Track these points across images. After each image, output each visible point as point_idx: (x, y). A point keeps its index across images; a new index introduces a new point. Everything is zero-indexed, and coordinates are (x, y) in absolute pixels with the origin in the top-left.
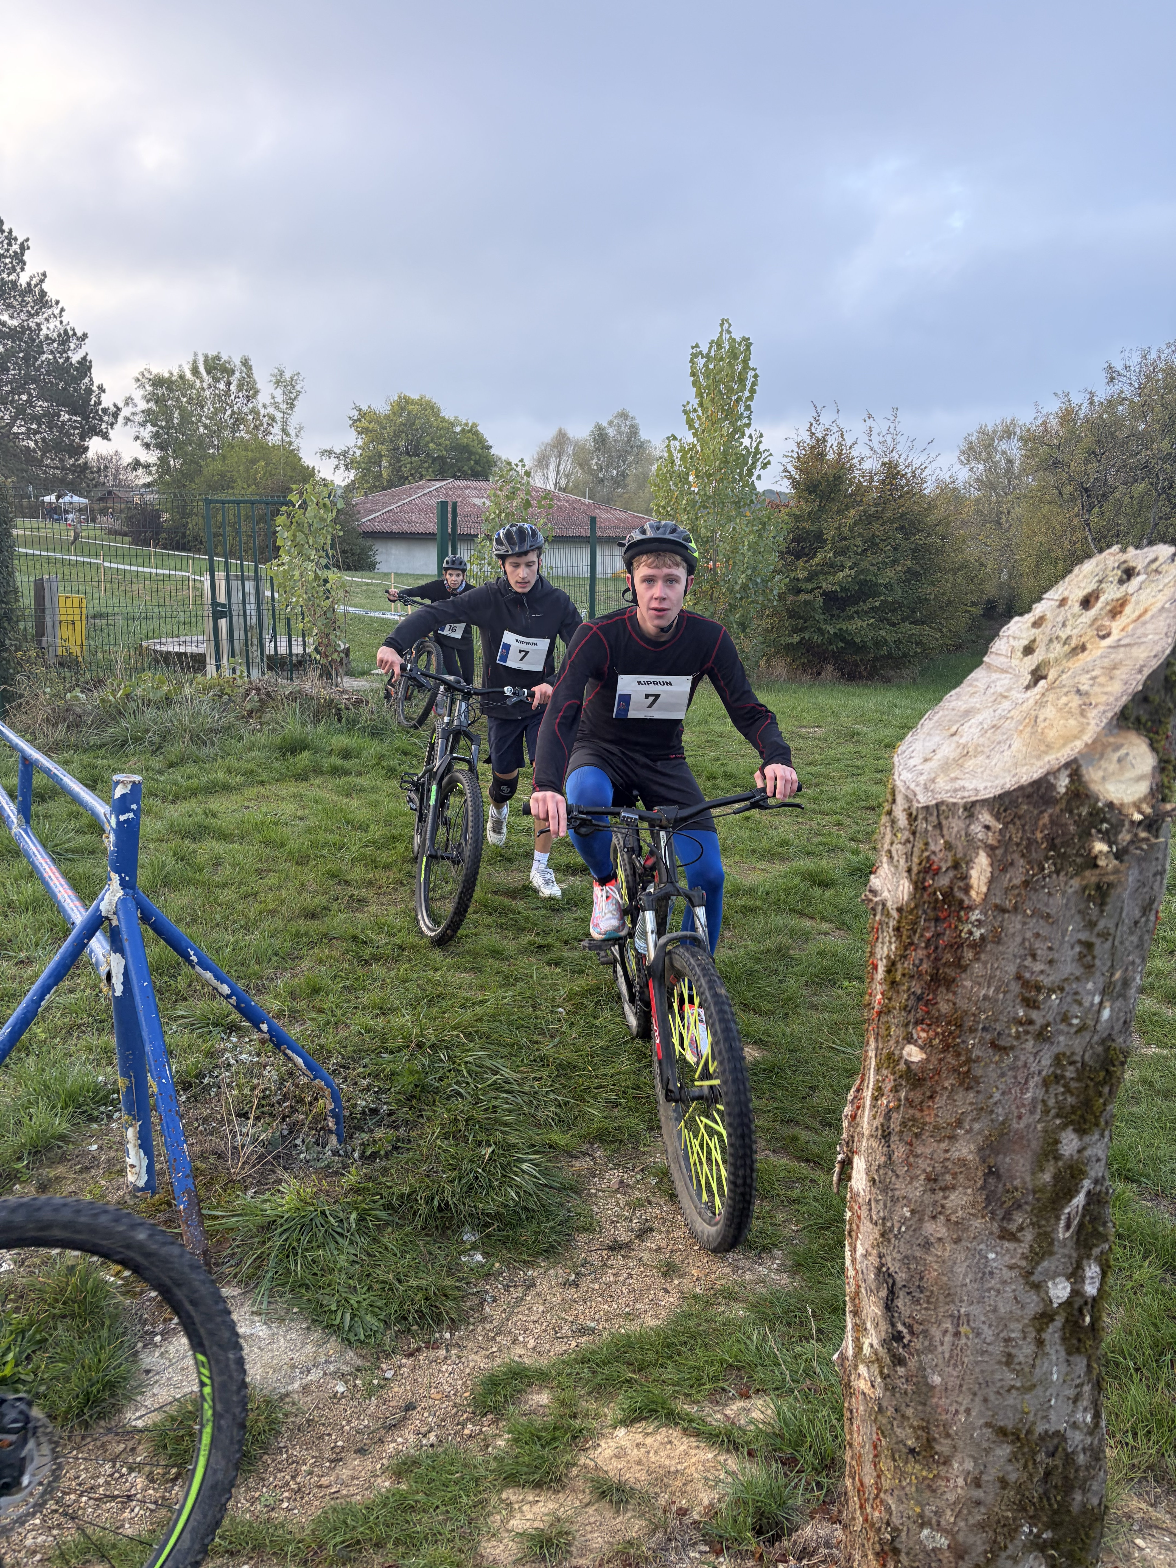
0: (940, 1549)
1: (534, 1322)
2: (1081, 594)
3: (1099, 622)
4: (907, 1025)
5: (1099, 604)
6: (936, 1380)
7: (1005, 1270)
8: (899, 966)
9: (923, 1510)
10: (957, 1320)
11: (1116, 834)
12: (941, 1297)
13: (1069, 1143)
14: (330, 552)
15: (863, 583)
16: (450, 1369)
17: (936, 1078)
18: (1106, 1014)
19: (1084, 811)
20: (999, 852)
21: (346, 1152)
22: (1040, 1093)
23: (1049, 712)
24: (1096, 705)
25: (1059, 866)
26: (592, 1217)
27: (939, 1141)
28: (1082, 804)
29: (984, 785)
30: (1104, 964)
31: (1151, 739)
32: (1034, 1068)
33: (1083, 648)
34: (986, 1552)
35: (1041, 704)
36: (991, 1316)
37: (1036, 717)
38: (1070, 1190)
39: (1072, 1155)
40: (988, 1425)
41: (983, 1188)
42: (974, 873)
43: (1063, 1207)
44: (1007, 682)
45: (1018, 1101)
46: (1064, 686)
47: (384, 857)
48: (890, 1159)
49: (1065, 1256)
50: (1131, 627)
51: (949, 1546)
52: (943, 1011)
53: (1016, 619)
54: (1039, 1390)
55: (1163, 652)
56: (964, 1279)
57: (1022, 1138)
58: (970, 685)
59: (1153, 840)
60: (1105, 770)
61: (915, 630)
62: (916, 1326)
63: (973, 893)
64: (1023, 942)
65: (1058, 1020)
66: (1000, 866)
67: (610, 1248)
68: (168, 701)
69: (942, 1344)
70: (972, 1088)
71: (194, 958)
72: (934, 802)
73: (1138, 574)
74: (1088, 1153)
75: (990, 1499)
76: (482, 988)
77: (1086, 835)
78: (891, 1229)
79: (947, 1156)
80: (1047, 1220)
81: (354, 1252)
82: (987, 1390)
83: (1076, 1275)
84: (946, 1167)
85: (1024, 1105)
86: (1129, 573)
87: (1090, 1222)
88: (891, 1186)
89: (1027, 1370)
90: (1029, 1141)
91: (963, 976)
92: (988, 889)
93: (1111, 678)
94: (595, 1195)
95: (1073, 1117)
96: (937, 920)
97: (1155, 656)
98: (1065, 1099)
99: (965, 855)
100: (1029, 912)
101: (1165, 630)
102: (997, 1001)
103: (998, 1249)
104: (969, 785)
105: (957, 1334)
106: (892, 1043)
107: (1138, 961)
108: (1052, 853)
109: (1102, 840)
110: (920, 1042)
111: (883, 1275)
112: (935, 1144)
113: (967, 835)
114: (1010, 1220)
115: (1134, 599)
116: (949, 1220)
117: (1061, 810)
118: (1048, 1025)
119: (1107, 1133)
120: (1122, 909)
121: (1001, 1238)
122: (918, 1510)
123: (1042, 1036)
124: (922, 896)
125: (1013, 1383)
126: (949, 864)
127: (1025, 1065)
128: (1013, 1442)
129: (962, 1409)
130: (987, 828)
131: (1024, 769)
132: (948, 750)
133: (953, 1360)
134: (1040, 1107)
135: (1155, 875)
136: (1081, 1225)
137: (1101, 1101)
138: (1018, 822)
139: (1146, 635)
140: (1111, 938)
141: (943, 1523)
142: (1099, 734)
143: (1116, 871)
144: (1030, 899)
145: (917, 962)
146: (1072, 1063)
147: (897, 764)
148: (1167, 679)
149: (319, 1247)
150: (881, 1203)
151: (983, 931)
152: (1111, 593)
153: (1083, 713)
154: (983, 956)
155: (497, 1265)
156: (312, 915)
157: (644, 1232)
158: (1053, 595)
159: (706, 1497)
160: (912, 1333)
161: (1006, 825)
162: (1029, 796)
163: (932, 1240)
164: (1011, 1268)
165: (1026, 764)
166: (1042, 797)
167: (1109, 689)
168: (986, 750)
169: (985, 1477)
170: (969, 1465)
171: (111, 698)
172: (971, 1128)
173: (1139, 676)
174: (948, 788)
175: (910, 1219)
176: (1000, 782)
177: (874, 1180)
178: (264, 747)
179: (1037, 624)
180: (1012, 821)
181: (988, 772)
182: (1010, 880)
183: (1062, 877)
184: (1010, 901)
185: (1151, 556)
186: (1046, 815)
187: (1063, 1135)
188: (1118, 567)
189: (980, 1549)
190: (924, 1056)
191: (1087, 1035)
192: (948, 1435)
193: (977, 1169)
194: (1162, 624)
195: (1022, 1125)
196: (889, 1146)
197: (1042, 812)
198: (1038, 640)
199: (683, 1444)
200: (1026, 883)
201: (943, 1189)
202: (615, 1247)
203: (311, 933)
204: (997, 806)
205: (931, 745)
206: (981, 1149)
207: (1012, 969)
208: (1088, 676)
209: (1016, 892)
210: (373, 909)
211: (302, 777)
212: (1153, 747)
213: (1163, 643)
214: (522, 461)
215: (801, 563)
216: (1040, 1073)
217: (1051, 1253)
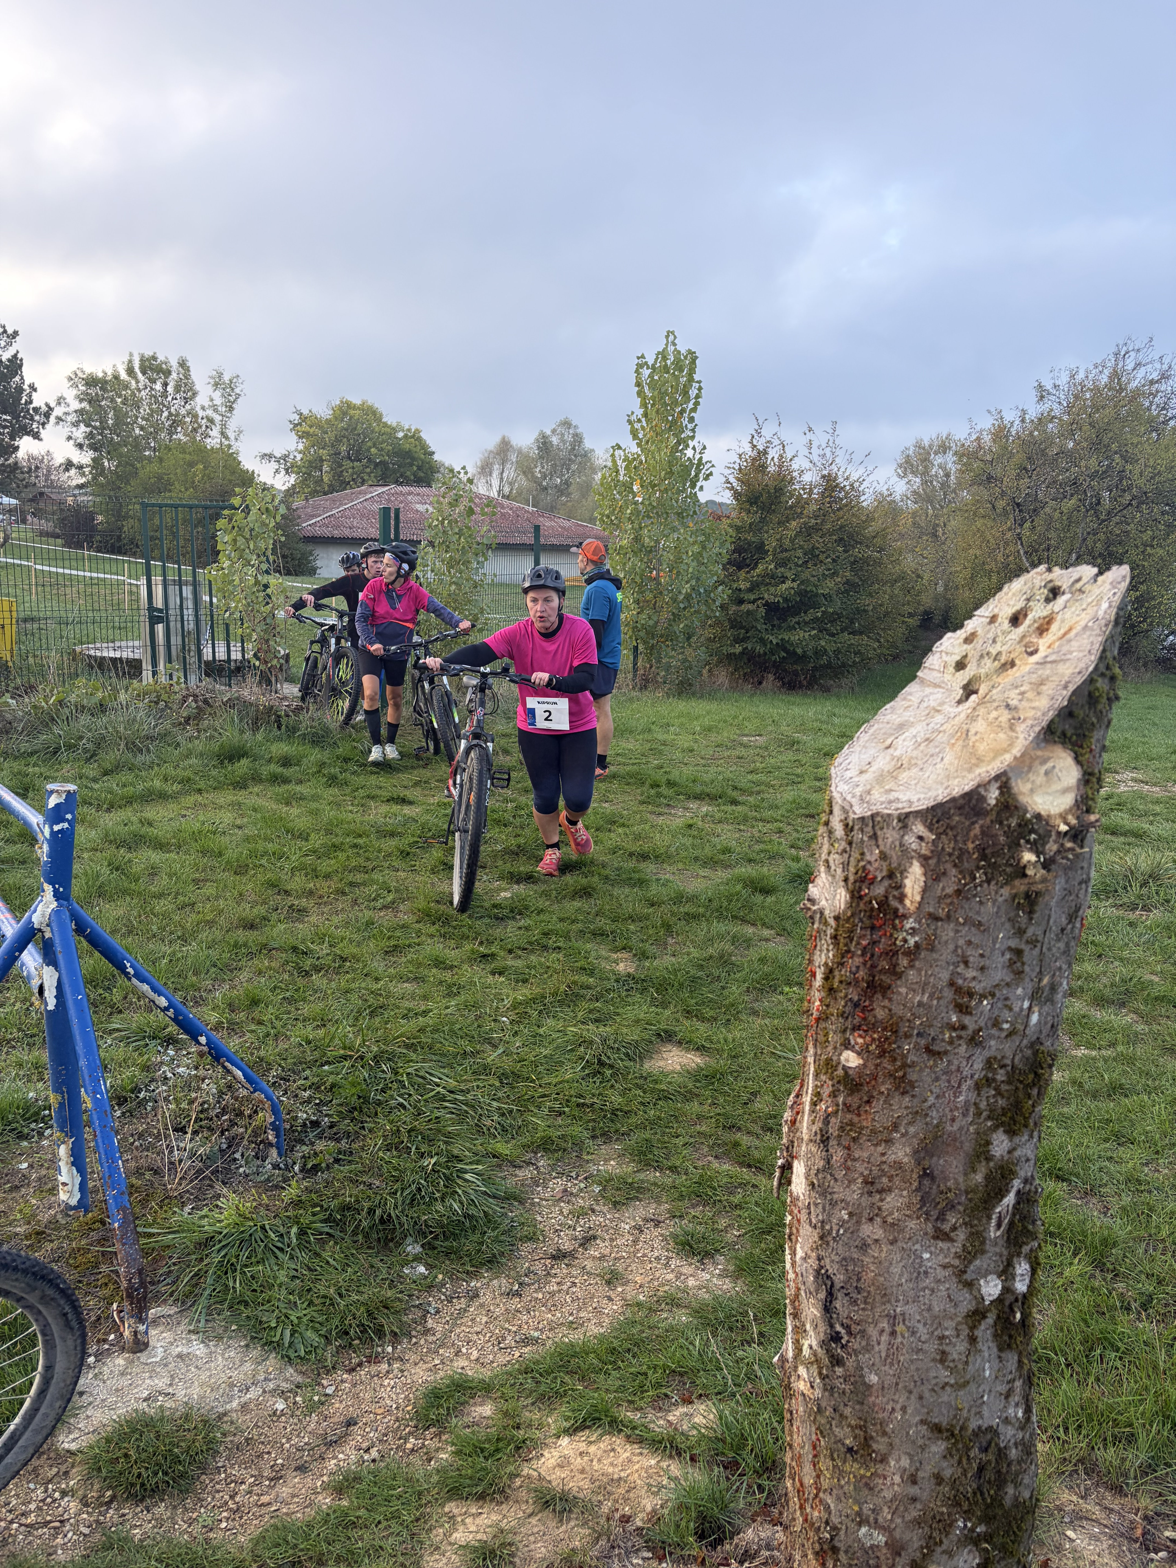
0: (877, 1546)
1: (477, 1333)
2: (1010, 611)
3: (1028, 639)
4: (844, 1031)
5: (1027, 622)
6: (873, 1379)
7: (939, 1270)
8: (836, 973)
9: (861, 1509)
10: (893, 1319)
11: (1044, 845)
12: (878, 1298)
13: (1000, 1144)
14: (271, 558)
15: (803, 593)
16: (392, 1383)
17: (873, 1082)
18: (1035, 1018)
19: (1014, 822)
20: (932, 862)
21: (286, 1165)
22: (973, 1096)
23: (980, 726)
24: (1025, 720)
25: (989, 876)
26: (535, 1226)
27: (876, 1145)
28: (1011, 816)
29: (917, 797)
30: (1033, 970)
31: (1076, 753)
32: (966, 1072)
33: (1013, 664)
34: (922, 1548)
35: (972, 718)
36: (925, 1314)
37: (968, 731)
38: (1000, 1190)
39: (1002, 1156)
40: (923, 1422)
41: (918, 1190)
42: (908, 882)
43: (994, 1207)
44: (939, 696)
45: (951, 1105)
46: (994, 701)
47: (325, 866)
48: (828, 1163)
49: (996, 1254)
50: (1057, 644)
51: (886, 1543)
52: (880, 1017)
53: (949, 635)
54: (972, 1387)
55: (1087, 668)
56: (900, 1279)
57: (955, 1140)
58: (905, 699)
59: (1078, 850)
60: (1033, 782)
61: (854, 640)
62: (853, 1326)
63: (907, 902)
64: (955, 950)
65: (989, 1025)
66: (934, 876)
67: (554, 1257)
68: (102, 708)
69: (879, 1344)
70: (907, 1092)
71: (130, 970)
72: (869, 813)
73: (1063, 593)
74: (1017, 1153)
75: (925, 1496)
76: (425, 998)
77: (1015, 845)
78: (830, 1232)
79: (884, 1159)
80: (980, 1221)
81: (294, 1267)
82: (923, 1388)
83: (1006, 1273)
84: (883, 1171)
85: (957, 1108)
86: (1055, 592)
87: (1020, 1220)
88: (830, 1190)
89: (960, 1366)
90: (961, 1142)
91: (899, 982)
92: (922, 898)
93: (1039, 693)
94: (539, 1203)
95: (1004, 1119)
96: (873, 928)
97: (1079, 673)
98: (996, 1101)
99: (899, 865)
100: (961, 920)
101: (1089, 647)
102: (930, 1007)
103: (933, 1249)
104: (903, 797)
105: (893, 1333)
106: (830, 1048)
107: (1064, 967)
108: (983, 863)
109: (1031, 850)
110: (857, 1047)
111: (822, 1276)
112: (872, 1148)
113: (901, 845)
114: (944, 1220)
115: (1059, 617)
116: (885, 1222)
117: (992, 821)
118: (980, 1030)
119: (1036, 1134)
120: (1049, 916)
121: (935, 1238)
122: (856, 1508)
123: (974, 1041)
124: (858, 905)
125: (946, 1380)
126: (884, 873)
127: (958, 1070)
128: (948, 1439)
129: (898, 1407)
130: (921, 838)
131: (956, 782)
132: (883, 763)
133: (890, 1358)
134: (972, 1110)
135: (1080, 883)
136: (1011, 1224)
137: (1030, 1102)
138: (950, 833)
139: (1071, 652)
140: (1039, 945)
141: (880, 1520)
142: (1027, 748)
143: (1044, 880)
144: (962, 907)
145: (854, 969)
146: (1003, 1066)
147: (834, 775)
148: (1090, 695)
149: (258, 1262)
150: (820, 1206)
151: (917, 939)
152: (1039, 611)
153: (1012, 728)
154: (917, 964)
155: (440, 1276)
156: (251, 926)
157: (588, 1240)
158: (984, 612)
159: (648, 1504)
160: (850, 1333)
161: (939, 836)
162: (960, 808)
163: (869, 1241)
164: (944, 1267)
165: (957, 777)
166: (973, 809)
167: (1036, 704)
168: (919, 762)
169: (921, 1474)
170: (905, 1462)
171: (43, 704)
172: (907, 1132)
173: (1065, 692)
174: (883, 799)
175: (848, 1222)
176: (932, 794)
177: (813, 1184)
178: (202, 755)
179: (968, 640)
180: (945, 833)
181: (921, 783)
182: (943, 889)
183: (993, 887)
184: (943, 909)
185: (1076, 576)
186: (977, 826)
187: (994, 1136)
188: (1045, 586)
189: (916, 1545)
190: (861, 1062)
191: (1017, 1039)
192: (885, 1434)
193: (912, 1171)
194: (1086, 641)
195: (955, 1128)
196: (827, 1151)
197: (973, 823)
198: (970, 655)
199: (625, 1451)
200: (958, 892)
201: (878, 1192)
202: (559, 1256)
203: (250, 944)
204: (930, 817)
205: (866, 757)
206: (916, 1152)
207: (945, 976)
208: (1017, 691)
209: (949, 901)
210: (313, 919)
211: (240, 785)
212: (1077, 760)
213: (1086, 660)
214: (464, 468)
215: (742, 574)
216: (972, 1077)
217: (983, 1252)
